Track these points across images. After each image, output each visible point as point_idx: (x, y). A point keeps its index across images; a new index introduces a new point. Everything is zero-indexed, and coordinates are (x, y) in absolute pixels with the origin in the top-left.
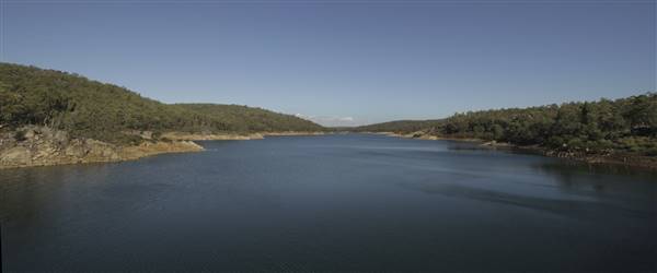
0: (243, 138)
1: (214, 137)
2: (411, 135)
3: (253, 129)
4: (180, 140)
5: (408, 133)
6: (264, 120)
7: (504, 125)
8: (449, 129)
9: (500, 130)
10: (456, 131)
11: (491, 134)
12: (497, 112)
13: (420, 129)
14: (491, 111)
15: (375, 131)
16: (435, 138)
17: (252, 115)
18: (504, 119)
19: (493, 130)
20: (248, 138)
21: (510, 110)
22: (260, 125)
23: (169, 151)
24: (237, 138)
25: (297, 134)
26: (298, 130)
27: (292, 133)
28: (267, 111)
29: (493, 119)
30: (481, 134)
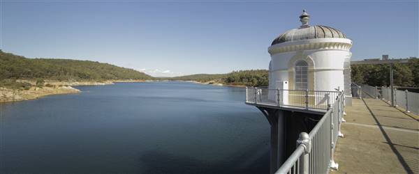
0: (101, 84)
1: (78, 83)
2: (208, 83)
3: (104, 78)
4: (61, 86)
5: (205, 81)
6: (112, 71)
7: (258, 78)
8: (230, 80)
9: (256, 82)
10: (233, 81)
11: (251, 83)
12: (254, 71)
13: (213, 79)
14: (252, 71)
15: (185, 80)
16: (221, 85)
17: (102, 68)
18: (258, 75)
19: (252, 81)
20: (104, 84)
21: (261, 71)
22: (109, 75)
23: (55, 93)
24: (96, 84)
25: (134, 81)
26: (136, 79)
27: (132, 81)
28: (113, 66)
29: (253, 75)
30: (245, 83)
